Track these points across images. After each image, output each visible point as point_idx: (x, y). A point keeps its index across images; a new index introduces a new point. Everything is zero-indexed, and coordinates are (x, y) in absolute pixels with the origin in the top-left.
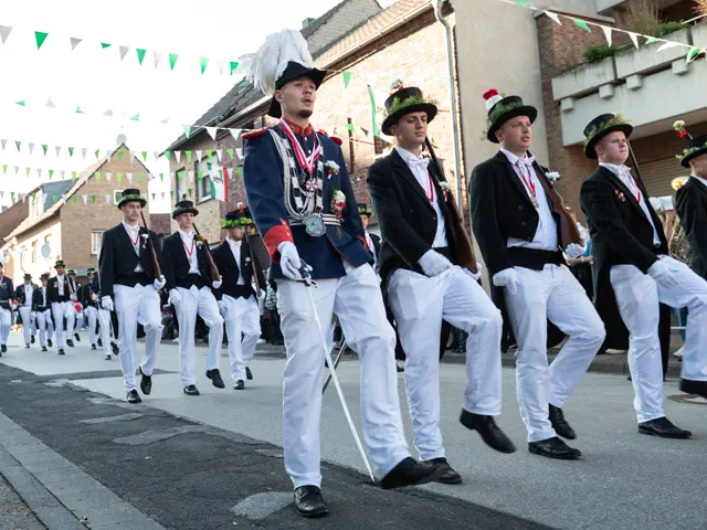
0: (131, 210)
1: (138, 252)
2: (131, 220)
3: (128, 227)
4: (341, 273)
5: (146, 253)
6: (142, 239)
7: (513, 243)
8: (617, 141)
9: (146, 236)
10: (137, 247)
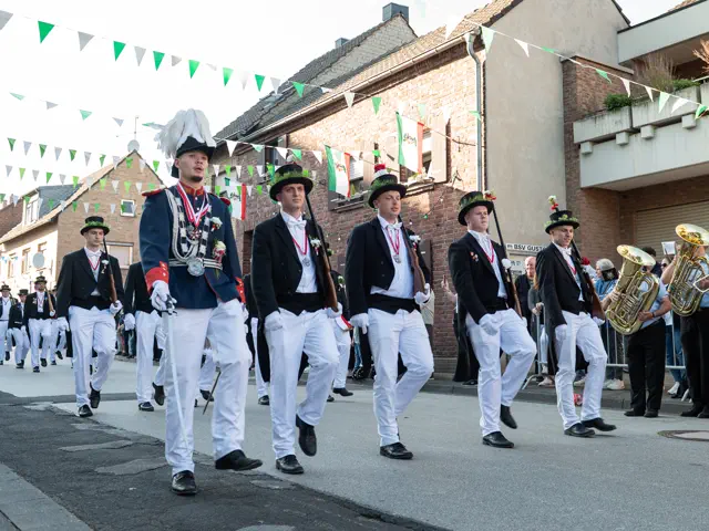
0: (93, 236)
1: (96, 277)
2: (93, 246)
3: (89, 252)
4: (214, 305)
5: (105, 278)
6: (102, 265)
7: (375, 291)
8: (480, 213)
9: (106, 262)
10: (96, 273)
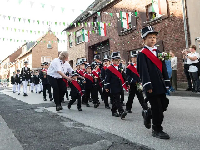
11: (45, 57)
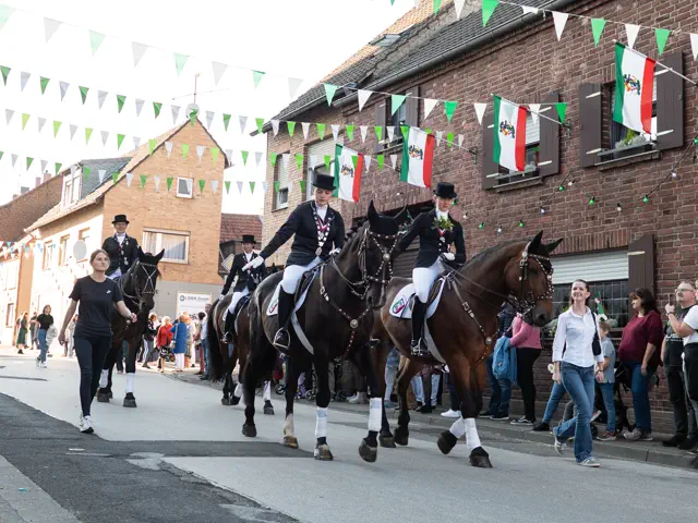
11: (159, 236)
